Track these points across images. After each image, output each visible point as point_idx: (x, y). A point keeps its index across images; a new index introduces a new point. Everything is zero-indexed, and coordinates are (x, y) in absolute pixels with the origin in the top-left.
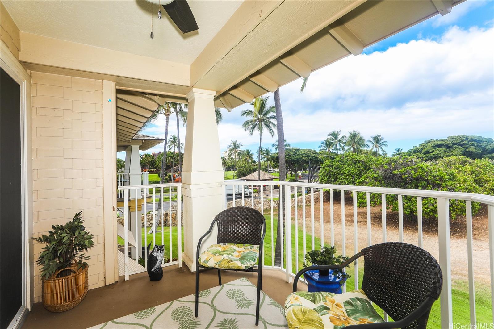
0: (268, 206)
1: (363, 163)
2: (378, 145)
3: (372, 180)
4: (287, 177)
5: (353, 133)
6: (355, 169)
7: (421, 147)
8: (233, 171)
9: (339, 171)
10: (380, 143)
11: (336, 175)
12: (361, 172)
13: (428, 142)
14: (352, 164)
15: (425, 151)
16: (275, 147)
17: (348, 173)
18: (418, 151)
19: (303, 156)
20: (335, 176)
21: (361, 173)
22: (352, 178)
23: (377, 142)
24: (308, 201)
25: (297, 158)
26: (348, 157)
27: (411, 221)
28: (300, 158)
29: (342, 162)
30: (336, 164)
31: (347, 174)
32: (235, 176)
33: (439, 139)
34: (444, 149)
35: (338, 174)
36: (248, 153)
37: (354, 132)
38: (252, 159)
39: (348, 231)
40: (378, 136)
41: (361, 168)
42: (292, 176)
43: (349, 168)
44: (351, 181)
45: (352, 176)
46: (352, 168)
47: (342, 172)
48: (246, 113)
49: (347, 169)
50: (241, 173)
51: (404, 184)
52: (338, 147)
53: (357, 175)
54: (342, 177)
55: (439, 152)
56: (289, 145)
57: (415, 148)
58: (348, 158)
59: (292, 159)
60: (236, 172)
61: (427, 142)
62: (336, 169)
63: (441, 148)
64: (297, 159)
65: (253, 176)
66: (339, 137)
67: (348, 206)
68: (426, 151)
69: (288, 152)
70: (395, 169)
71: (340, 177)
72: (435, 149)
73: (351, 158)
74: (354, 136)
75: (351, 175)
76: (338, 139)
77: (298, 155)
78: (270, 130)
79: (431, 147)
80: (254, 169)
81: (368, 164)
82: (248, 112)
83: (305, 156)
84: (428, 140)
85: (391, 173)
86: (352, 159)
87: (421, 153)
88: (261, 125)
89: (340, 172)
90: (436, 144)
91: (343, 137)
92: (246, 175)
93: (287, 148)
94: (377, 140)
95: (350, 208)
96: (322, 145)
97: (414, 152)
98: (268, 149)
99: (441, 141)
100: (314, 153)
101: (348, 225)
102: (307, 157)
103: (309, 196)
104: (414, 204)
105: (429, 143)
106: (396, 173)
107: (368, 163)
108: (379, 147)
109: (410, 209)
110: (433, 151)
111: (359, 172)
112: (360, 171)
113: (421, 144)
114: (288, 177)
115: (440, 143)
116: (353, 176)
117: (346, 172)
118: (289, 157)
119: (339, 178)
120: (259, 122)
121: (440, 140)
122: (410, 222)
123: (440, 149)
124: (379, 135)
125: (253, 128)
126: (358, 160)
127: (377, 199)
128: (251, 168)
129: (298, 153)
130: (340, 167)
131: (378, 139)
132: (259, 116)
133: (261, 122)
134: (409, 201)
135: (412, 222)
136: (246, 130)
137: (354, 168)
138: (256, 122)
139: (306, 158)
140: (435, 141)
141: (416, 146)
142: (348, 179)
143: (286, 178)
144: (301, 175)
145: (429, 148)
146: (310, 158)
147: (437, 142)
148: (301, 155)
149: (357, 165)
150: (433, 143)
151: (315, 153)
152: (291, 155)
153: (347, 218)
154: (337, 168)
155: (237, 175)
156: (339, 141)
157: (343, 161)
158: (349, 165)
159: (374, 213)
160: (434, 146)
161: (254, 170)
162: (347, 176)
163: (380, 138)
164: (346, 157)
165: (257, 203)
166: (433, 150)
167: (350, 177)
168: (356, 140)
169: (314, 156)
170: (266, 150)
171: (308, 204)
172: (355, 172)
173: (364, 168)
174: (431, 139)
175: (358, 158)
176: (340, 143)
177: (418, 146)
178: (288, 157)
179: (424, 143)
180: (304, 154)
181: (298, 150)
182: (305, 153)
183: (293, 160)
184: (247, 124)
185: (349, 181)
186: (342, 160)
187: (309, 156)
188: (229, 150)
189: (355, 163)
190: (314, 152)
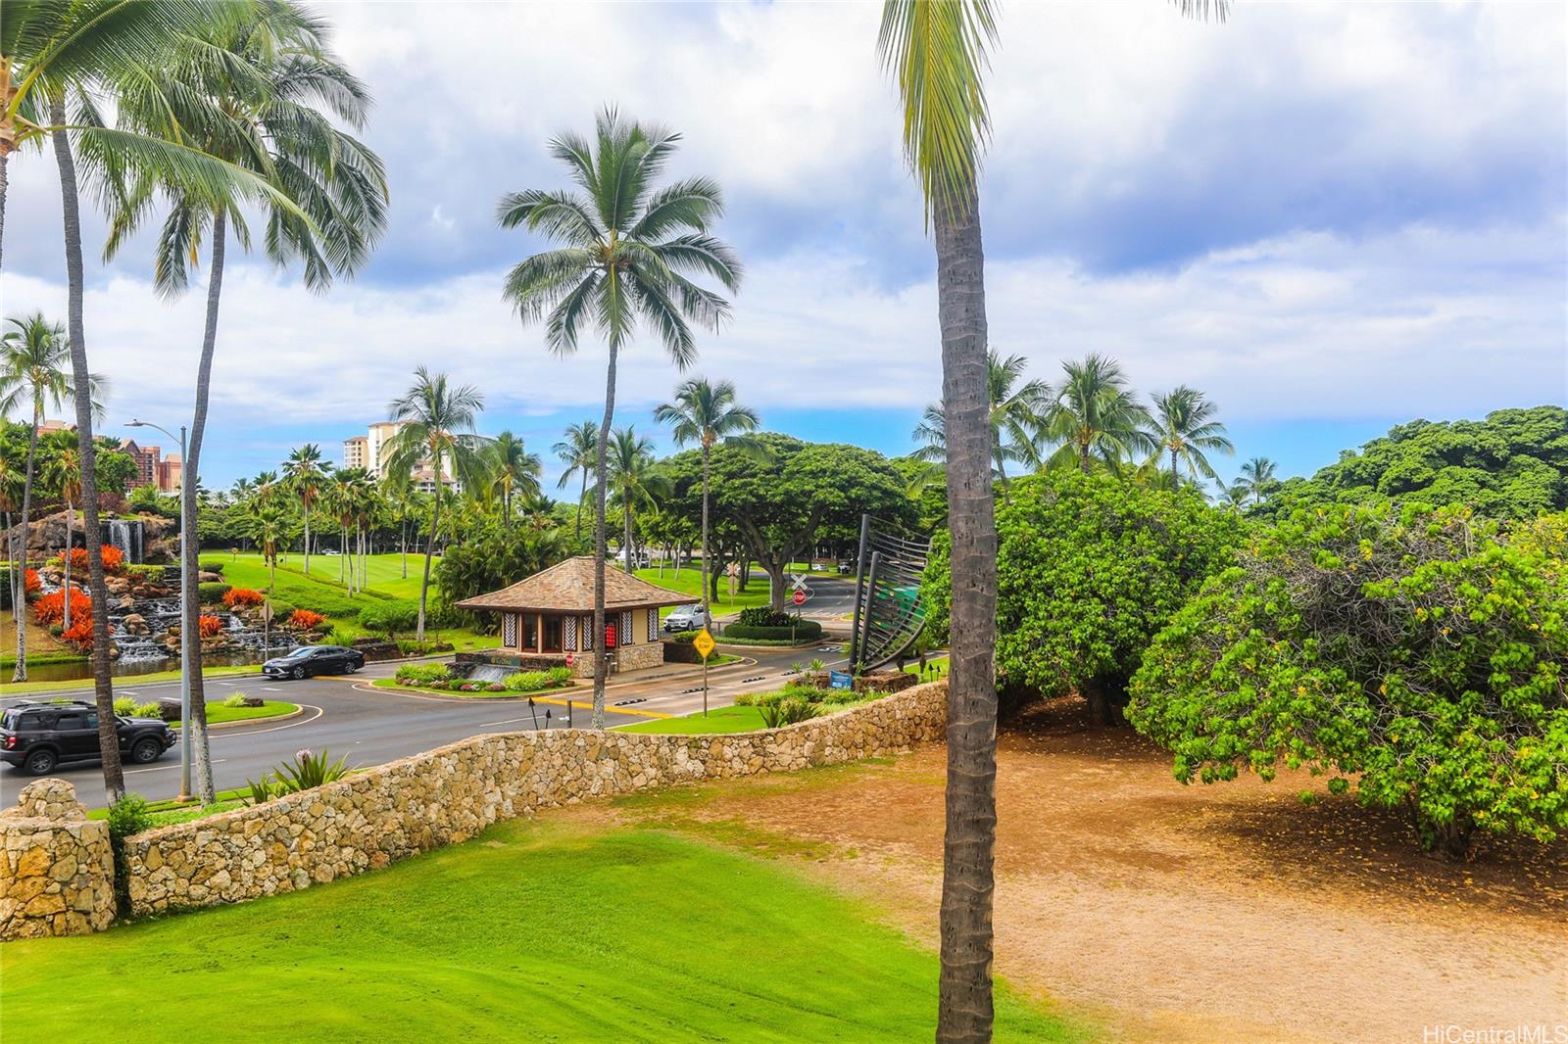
0: (652, 772)
1: (1158, 530)
2: (1183, 437)
3: (1253, 631)
4: (719, 596)
5: (1084, 370)
6: (1115, 563)
7: (1379, 459)
8: (421, 551)
9: (1034, 572)
10: (1193, 429)
11: (1017, 593)
12: (1147, 581)
13: (1405, 436)
14: (1099, 535)
15: (1393, 480)
16: (670, 426)
17: (1081, 583)
18: (1365, 475)
19: (821, 482)
20: (1013, 597)
21: (1148, 585)
22: (1105, 613)
23: (1180, 426)
24: (874, 735)
25: (787, 492)
26: (1073, 495)
27: (1434, 848)
28: (804, 493)
29: (1047, 523)
30: (1016, 533)
31: (1079, 588)
32: (433, 582)
33: (1453, 422)
34: (1473, 471)
35: (1027, 586)
36: (512, 452)
37: (1093, 365)
38: (530, 486)
39: (1137, 921)
40: (1187, 393)
41: (1151, 559)
42: (742, 590)
43: (1087, 556)
44: (1102, 627)
45: (1103, 601)
46: (1102, 556)
47: (1049, 576)
48: (530, 208)
49: (1078, 564)
50: (468, 567)
51: (1408, 652)
52: (1006, 439)
53: (1128, 597)
54: (1054, 603)
55: (1455, 487)
56: (753, 419)
57: (1349, 464)
58: (1079, 500)
59: (757, 496)
60: (435, 560)
61: (1400, 436)
62: (1015, 558)
63: (1463, 466)
64: (790, 499)
65: (547, 587)
66: (1015, 388)
67: (1080, 763)
68: (1397, 479)
69: (735, 456)
70: (1370, 570)
71: (1043, 607)
72: (1436, 469)
73: (1098, 502)
74: (1089, 383)
75: (1095, 594)
76: (1007, 399)
77: (791, 475)
78: (667, 325)
79: (1419, 458)
80: (544, 546)
81: (1184, 537)
82: (537, 204)
83: (831, 485)
84: (1405, 426)
85: (1354, 592)
86: (1102, 506)
87: (1376, 486)
88: (619, 293)
89: (1039, 576)
90: (1440, 446)
91: (1031, 390)
92: (497, 585)
93: (736, 432)
94: (1182, 410)
95: (1095, 775)
96: (929, 424)
97: (1343, 478)
98: (630, 436)
99: (1462, 431)
100: (876, 470)
101: (1127, 883)
102: (842, 488)
103: (876, 711)
104: (1472, 762)
105: (1411, 439)
106: (1386, 593)
107: (1183, 532)
108: (1189, 448)
109: (1455, 793)
110: (1429, 481)
111: (1140, 579)
112: (1143, 574)
113: (1375, 443)
114: (725, 592)
115: (1459, 439)
116: (1109, 601)
117: (1074, 579)
118: (745, 485)
119: (1037, 608)
120: (602, 273)
121: (1460, 429)
122: (1429, 855)
123: (1457, 470)
124: (1189, 387)
125: (574, 306)
126: (1130, 515)
127: (1287, 739)
128: (530, 543)
129: (790, 466)
130: (1036, 551)
131: (1186, 411)
132: (607, 237)
133: (618, 270)
134: (1446, 745)
135: (1439, 855)
136: (523, 310)
137: (1110, 557)
138: (590, 271)
139: (834, 496)
140: (1434, 432)
141: (1352, 454)
142: (1080, 616)
143: (715, 599)
144: (805, 587)
145: (1410, 463)
146: (854, 492)
147: (1446, 438)
148: (807, 474)
149: (1127, 542)
150: (1427, 440)
151: (884, 469)
152: (754, 475)
153: (1109, 840)
154: (1024, 557)
155: (444, 581)
156: (1014, 408)
157: (1052, 519)
158: (1085, 539)
159: (1228, 807)
160: (1431, 456)
161: (548, 555)
162: (1075, 599)
163: (1197, 405)
164: (1065, 495)
165: (594, 753)
166: (1428, 472)
167: (1095, 607)
168: (1100, 407)
169: (874, 487)
170: (621, 439)
171: (876, 755)
172: (1117, 580)
173: (1160, 559)
174: (1420, 421)
175: (1132, 505)
176: (1017, 422)
177: (1360, 453)
178: (737, 482)
179: (1387, 437)
180: (824, 471)
181: (792, 448)
182: (830, 464)
183: (762, 503)
184: (531, 279)
185: (1090, 629)
186: (1046, 513)
187: (852, 482)
188: (396, 431)
189: (1117, 533)
190: (876, 464)
